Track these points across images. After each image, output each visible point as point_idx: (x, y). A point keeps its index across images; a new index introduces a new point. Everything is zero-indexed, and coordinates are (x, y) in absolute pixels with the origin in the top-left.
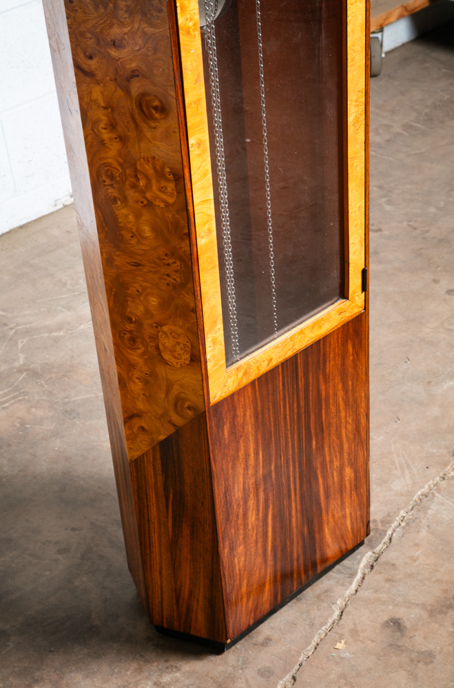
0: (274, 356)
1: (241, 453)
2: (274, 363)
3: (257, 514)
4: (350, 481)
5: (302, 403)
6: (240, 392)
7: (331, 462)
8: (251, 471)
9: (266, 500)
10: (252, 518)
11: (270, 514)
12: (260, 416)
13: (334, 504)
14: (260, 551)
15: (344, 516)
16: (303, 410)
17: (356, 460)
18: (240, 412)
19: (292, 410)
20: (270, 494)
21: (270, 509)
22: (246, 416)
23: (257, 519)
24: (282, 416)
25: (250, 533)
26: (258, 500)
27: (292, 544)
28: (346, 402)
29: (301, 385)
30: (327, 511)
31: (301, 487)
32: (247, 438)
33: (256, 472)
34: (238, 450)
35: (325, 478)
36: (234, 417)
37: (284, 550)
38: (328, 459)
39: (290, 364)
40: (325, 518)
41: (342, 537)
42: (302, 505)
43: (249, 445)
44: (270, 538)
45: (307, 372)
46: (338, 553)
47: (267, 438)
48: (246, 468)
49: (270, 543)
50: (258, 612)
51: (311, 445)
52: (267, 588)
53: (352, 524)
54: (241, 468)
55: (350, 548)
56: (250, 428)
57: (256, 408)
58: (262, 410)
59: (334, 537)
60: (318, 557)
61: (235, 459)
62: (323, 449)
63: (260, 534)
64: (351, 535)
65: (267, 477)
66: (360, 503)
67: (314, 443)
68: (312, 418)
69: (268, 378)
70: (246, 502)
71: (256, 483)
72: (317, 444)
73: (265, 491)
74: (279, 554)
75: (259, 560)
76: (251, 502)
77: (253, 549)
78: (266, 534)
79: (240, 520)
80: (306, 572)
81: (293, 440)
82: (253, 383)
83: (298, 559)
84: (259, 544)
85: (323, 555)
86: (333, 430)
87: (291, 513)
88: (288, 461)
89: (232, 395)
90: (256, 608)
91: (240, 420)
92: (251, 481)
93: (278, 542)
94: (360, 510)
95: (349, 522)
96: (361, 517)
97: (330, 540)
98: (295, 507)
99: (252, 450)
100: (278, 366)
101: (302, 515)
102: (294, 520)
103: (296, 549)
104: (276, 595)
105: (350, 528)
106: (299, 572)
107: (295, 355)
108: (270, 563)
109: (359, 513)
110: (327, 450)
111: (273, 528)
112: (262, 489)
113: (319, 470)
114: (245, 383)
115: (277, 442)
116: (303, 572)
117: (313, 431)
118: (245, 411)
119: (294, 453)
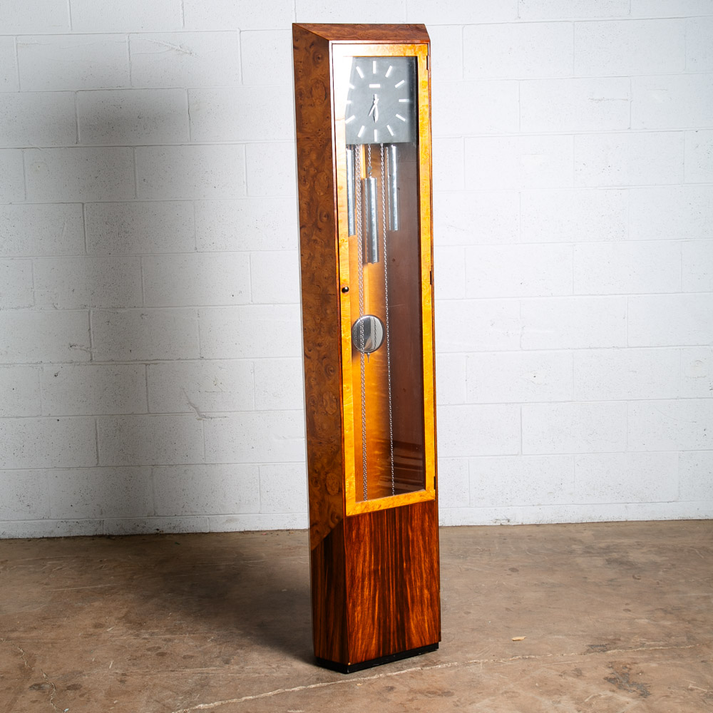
0: (382, 504)
1: (362, 551)
2: (382, 508)
3: (370, 591)
4: (427, 599)
5: (398, 538)
6: (363, 515)
7: (415, 581)
8: (367, 564)
9: (375, 586)
10: (366, 593)
11: (377, 595)
12: (373, 535)
13: (417, 608)
14: (371, 616)
15: (423, 620)
16: (398, 541)
17: (431, 587)
18: (362, 527)
19: (391, 539)
20: (377, 583)
21: (377, 592)
22: (365, 530)
23: (369, 595)
24: (386, 540)
25: (365, 601)
26: (370, 584)
27: (390, 621)
28: (425, 549)
29: (398, 527)
30: (413, 611)
31: (396, 588)
32: (365, 543)
33: (370, 566)
34: (360, 548)
35: (411, 590)
36: (359, 529)
37: (385, 622)
38: (413, 578)
39: (391, 511)
40: (411, 615)
41: (422, 633)
42: (396, 599)
43: (366, 548)
44: (377, 611)
45: (400, 521)
46: (420, 643)
47: (377, 550)
48: (364, 561)
49: (376, 614)
50: (368, 654)
51: (403, 565)
52: (374, 642)
53: (429, 628)
54: (361, 560)
55: (428, 643)
56: (367, 539)
57: (371, 529)
58: (375, 531)
59: (417, 631)
60: (406, 638)
61: (358, 552)
62: (410, 571)
63: (371, 605)
64: (428, 635)
65: (376, 571)
66: (434, 617)
67: (405, 565)
68: (404, 549)
69: (377, 515)
70: (363, 581)
71: (370, 572)
72: (406, 566)
73: (374, 579)
74: (382, 624)
75: (370, 621)
76: (366, 583)
77: (366, 612)
78: (374, 607)
79: (359, 591)
80: (399, 645)
81: (392, 557)
82: (370, 514)
83: (394, 633)
84: (370, 611)
85: (410, 639)
86: (416, 562)
87: (389, 601)
88: (388, 568)
89: (358, 516)
90: (367, 651)
91: (362, 531)
92: (367, 570)
93: (381, 616)
94: (434, 621)
95: (426, 625)
96: (435, 627)
97: (414, 632)
98: (392, 599)
99: (368, 552)
100: (384, 510)
101: (397, 604)
102: (391, 607)
103: (393, 627)
104: (379, 651)
105: (427, 630)
106: (394, 643)
107: (394, 509)
108: (376, 626)
109: (433, 623)
110: (412, 572)
111: (379, 605)
112: (372, 578)
113: (407, 583)
114: (365, 512)
115: (383, 555)
116: (396, 644)
117: (404, 557)
118: (365, 528)
119: (392, 564)
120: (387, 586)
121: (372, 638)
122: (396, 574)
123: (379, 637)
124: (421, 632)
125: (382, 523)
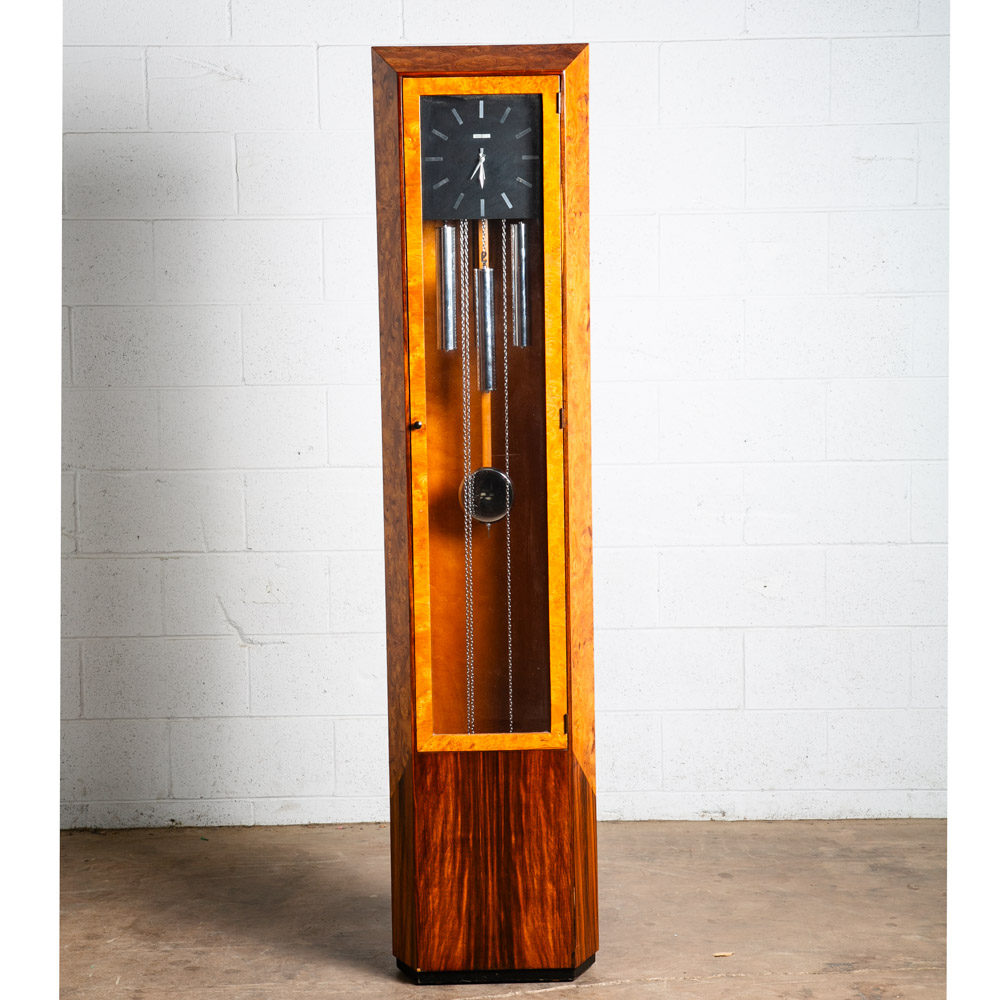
0: (476, 742)
1: (442, 806)
2: (476, 748)
3: (454, 868)
4: (552, 897)
5: (502, 796)
6: (445, 754)
7: (531, 867)
8: (449, 827)
9: (463, 862)
10: (448, 869)
11: (466, 877)
12: (460, 786)
13: (534, 909)
14: (455, 905)
15: (545, 928)
16: (502, 802)
17: (558, 881)
18: (442, 771)
19: (491, 797)
20: (467, 859)
21: (467, 872)
22: (448, 778)
23: (453, 873)
24: (482, 796)
25: (446, 882)
26: (455, 857)
27: (487, 920)
28: (548, 820)
29: (502, 780)
30: (526, 912)
31: (498, 872)
32: (447, 797)
33: (454, 831)
34: (438, 802)
35: (524, 879)
36: (436, 774)
37: (479, 918)
38: (527, 861)
39: (492, 756)
40: (523, 917)
41: (543, 949)
42: (499, 889)
43: (449, 804)
44: (465, 899)
45: (507, 772)
46: (538, 962)
47: (466, 807)
48: (445, 822)
49: (465, 904)
50: (450, 963)
51: (510, 839)
52: (460, 945)
53: (554, 943)
54: (440, 819)
55: (552, 966)
56: (450, 789)
57: (457, 776)
58: (463, 781)
59: (534, 943)
60: (515, 951)
61: (436, 808)
62: (523, 850)
63: (455, 889)
64: (553, 953)
65: (464, 841)
66: (564, 927)
67: (513, 839)
68: (512, 815)
69: (469, 757)
70: (443, 851)
71: (454, 840)
72: (516, 841)
73: (462, 852)
74: (474, 921)
75: (453, 913)
76: (448, 854)
77: (448, 899)
78: (461, 893)
79: (437, 864)
80: (502, 958)
81: (492, 824)
82: (455, 754)
83: (493, 939)
84: (454, 898)
85: (521, 953)
86: (534, 838)
87: (487, 889)
88: (486, 839)
89: (436, 754)
90: (448, 957)
91: (442, 778)
92: (449, 837)
93: (473, 908)
94: (564, 934)
95: (550, 938)
96: (565, 942)
97: (529, 943)
98: (492, 886)
99: (451, 809)
100: (479, 752)
101: (499, 898)
102: (490, 898)
103: (492, 928)
104: (469, 959)
105: (552, 945)
106: (494, 953)
107: (497, 752)
108: (464, 923)
109: (562, 936)
110: (526, 852)
111: (469, 892)
112: (459, 849)
113: (518, 867)
114: (448, 750)
115: (476, 816)
116: (498, 955)
117: (512, 827)
118: (447, 773)
119: (492, 836)
120: (482, 865)
121: (457, 939)
122: (499, 851)
123: (469, 940)
124: (541, 948)
125: (475, 771)
